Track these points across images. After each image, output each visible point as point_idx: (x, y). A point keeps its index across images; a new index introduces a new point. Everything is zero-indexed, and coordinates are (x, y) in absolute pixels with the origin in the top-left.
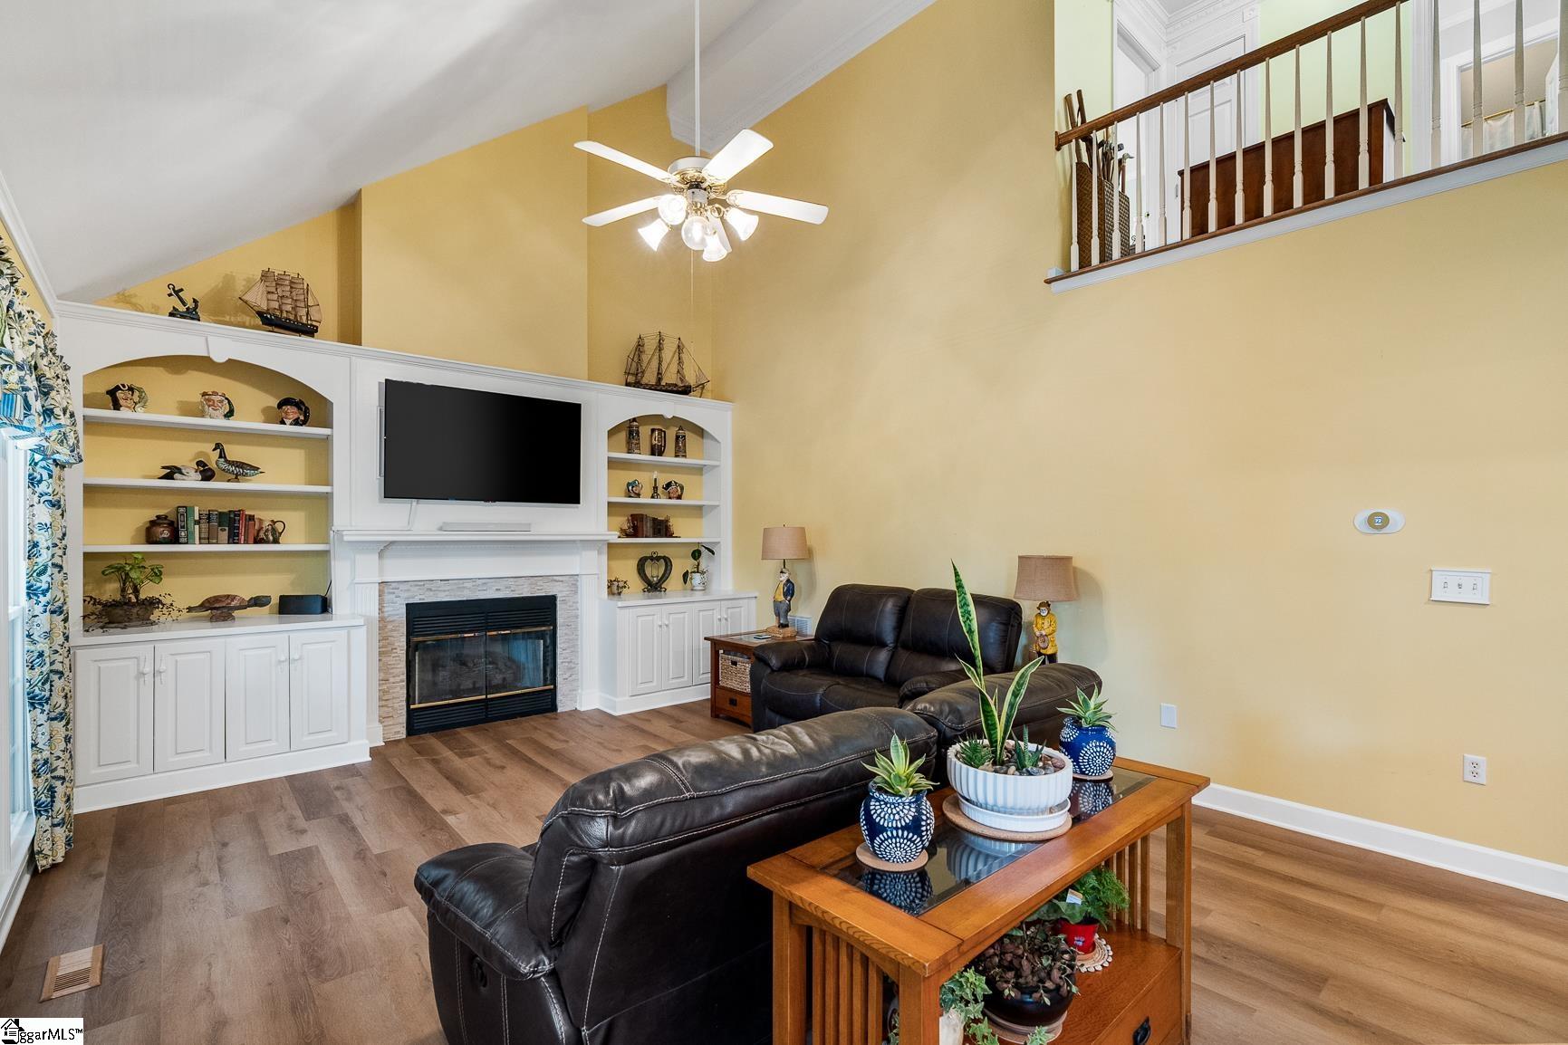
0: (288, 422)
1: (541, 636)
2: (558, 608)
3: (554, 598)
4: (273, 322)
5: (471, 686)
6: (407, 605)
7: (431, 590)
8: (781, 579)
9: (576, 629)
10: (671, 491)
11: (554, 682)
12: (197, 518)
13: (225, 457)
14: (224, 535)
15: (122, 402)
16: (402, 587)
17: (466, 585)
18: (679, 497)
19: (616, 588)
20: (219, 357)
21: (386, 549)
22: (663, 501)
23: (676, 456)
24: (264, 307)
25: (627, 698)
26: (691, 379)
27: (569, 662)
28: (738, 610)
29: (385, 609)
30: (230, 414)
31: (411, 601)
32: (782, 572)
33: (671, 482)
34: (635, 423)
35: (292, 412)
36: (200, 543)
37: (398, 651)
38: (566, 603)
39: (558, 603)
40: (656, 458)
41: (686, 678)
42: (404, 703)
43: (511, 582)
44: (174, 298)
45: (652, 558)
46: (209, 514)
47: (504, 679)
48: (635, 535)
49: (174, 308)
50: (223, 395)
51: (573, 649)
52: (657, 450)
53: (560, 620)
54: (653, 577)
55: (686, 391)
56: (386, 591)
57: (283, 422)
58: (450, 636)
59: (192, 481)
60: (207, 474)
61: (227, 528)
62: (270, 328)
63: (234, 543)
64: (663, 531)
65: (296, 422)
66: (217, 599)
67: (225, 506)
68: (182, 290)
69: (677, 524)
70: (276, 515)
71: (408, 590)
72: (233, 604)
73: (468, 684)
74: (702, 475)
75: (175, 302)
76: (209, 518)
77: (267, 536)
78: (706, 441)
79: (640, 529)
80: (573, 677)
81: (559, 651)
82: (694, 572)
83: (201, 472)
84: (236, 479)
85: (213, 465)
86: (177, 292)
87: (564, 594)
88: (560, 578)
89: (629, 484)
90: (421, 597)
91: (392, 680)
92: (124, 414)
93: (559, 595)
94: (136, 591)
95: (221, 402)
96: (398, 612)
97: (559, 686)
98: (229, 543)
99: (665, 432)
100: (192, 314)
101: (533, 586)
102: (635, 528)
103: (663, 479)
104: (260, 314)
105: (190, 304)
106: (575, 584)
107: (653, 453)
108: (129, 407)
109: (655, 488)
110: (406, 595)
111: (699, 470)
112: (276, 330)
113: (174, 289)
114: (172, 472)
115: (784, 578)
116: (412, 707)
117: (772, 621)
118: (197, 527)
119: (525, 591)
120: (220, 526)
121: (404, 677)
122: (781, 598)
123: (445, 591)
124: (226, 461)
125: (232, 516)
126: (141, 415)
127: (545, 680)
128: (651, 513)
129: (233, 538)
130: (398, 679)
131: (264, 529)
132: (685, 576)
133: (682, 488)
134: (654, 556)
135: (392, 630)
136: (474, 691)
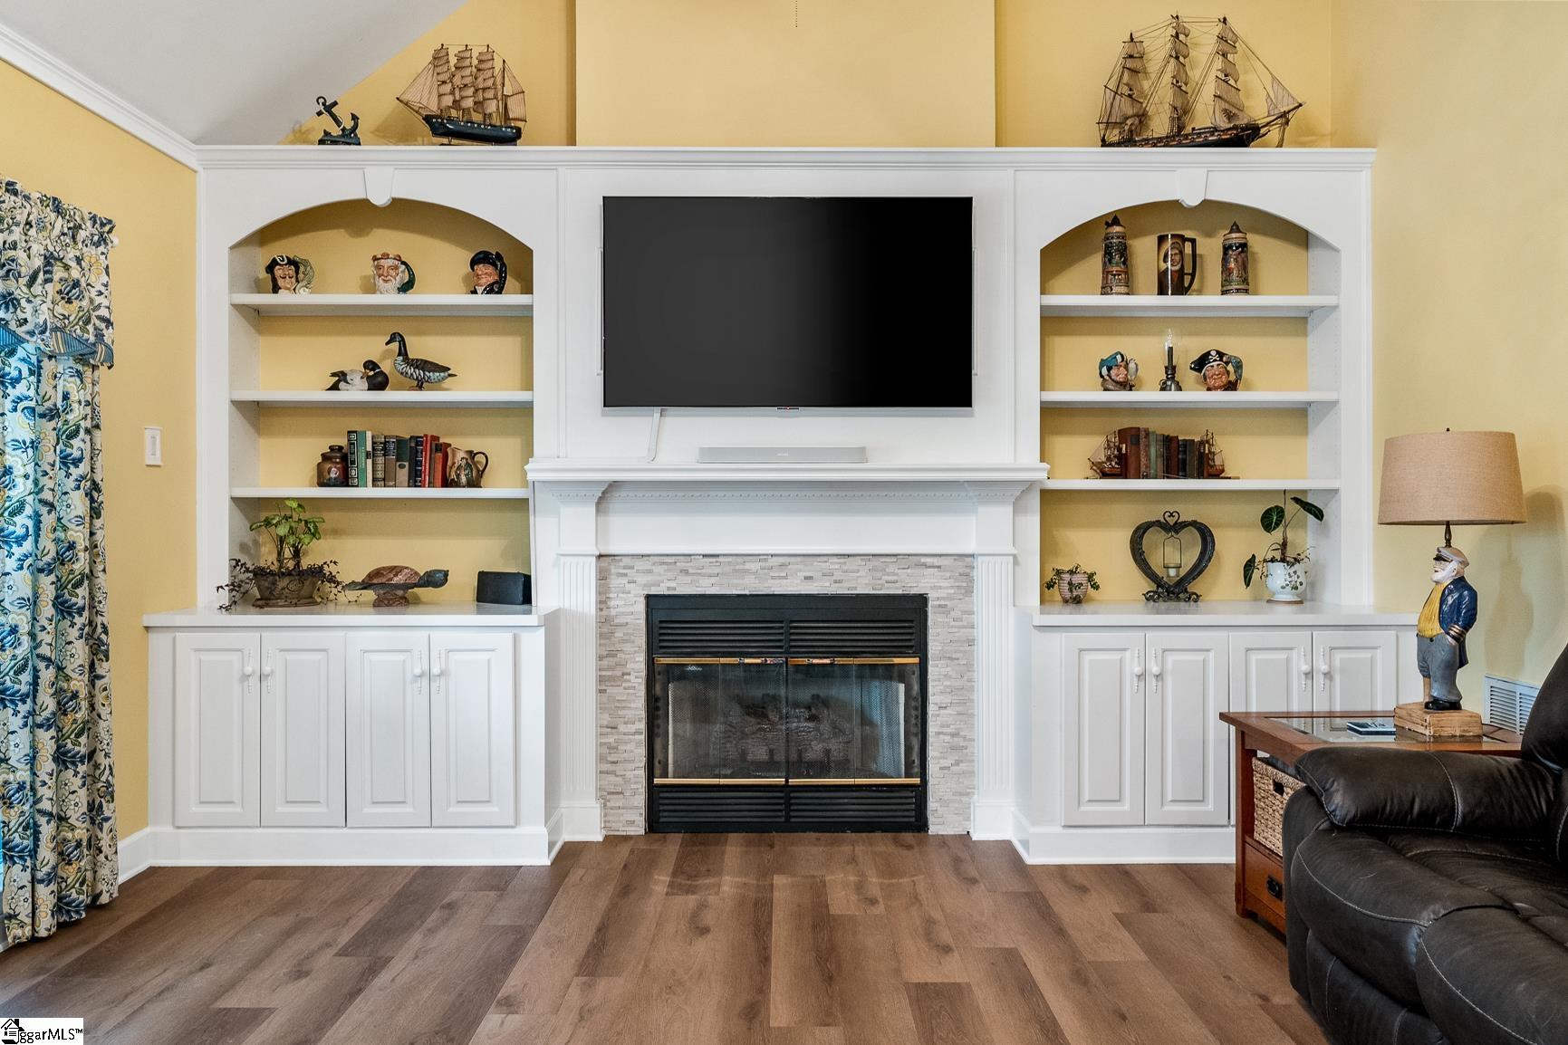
0: (480, 289)
1: (900, 674)
2: (930, 623)
3: (922, 600)
4: (444, 128)
5: (765, 757)
6: (648, 597)
7: (686, 572)
8: (1438, 576)
9: (969, 667)
10: (1209, 374)
11: (923, 774)
12: (369, 448)
13: (406, 354)
14: (403, 474)
15: (280, 282)
16: (640, 565)
17: (747, 566)
18: (1231, 386)
19: (1066, 587)
20: (380, 199)
21: (607, 494)
22: (1194, 395)
23: (1224, 293)
24: (433, 108)
25: (1060, 830)
26: (1256, 109)
27: (953, 735)
28: (1366, 655)
29: (612, 603)
30: (406, 287)
31: (654, 591)
32: (1439, 558)
33: (1208, 353)
34: (1117, 229)
35: (487, 274)
36: (374, 486)
37: (632, 677)
38: (948, 613)
39: (930, 610)
40: (1171, 300)
41: (1210, 806)
42: (642, 773)
43: (833, 564)
44: (326, 116)
45: (1163, 526)
46: (386, 442)
47: (827, 752)
48: (1123, 474)
49: (325, 131)
50: (399, 258)
51: (960, 709)
52: (1175, 282)
53: (934, 647)
54: (1167, 568)
55: (1244, 136)
56: (613, 571)
57: (475, 292)
58: (723, 660)
59: (357, 392)
60: (378, 381)
61: (407, 464)
62: (445, 140)
63: (416, 486)
64: (1193, 463)
65: (490, 290)
66: (377, 573)
67: (403, 428)
68: (335, 104)
69: (1229, 449)
70: (475, 444)
71: (650, 572)
72: (395, 580)
73: (759, 753)
74: (1305, 334)
75: (326, 123)
76: (385, 449)
77: (458, 476)
78: (1315, 254)
79: (1132, 461)
80: (963, 766)
81: (932, 709)
82: (1273, 560)
83: (368, 377)
84: (420, 387)
85: (386, 367)
86: (328, 108)
87: (942, 593)
88: (935, 561)
89: (1103, 363)
90: (672, 584)
91: (622, 728)
92: (284, 298)
93: (932, 595)
94: (297, 554)
95: (396, 268)
96: (631, 609)
97: (932, 781)
98: (409, 486)
99: (1193, 241)
100: (349, 137)
101: (878, 574)
102: (1122, 459)
103: (1191, 348)
104: (428, 119)
105: (348, 124)
106: (968, 575)
107: (1162, 291)
108: (289, 289)
109: (1171, 369)
110: (649, 578)
111: (1298, 323)
112: (454, 141)
113: (324, 104)
114: (341, 378)
115: (1446, 573)
116: (657, 781)
117: (1416, 691)
118: (369, 462)
119: (861, 583)
120: (398, 460)
121: (642, 726)
122: (1435, 628)
123: (710, 576)
124: (406, 360)
125: (413, 445)
126: (303, 297)
127: (909, 764)
128: (1159, 426)
129: (415, 480)
130: (632, 728)
131: (456, 465)
132: (1250, 566)
133: (1239, 366)
134: (1171, 521)
135: (624, 641)
136: (769, 767)
